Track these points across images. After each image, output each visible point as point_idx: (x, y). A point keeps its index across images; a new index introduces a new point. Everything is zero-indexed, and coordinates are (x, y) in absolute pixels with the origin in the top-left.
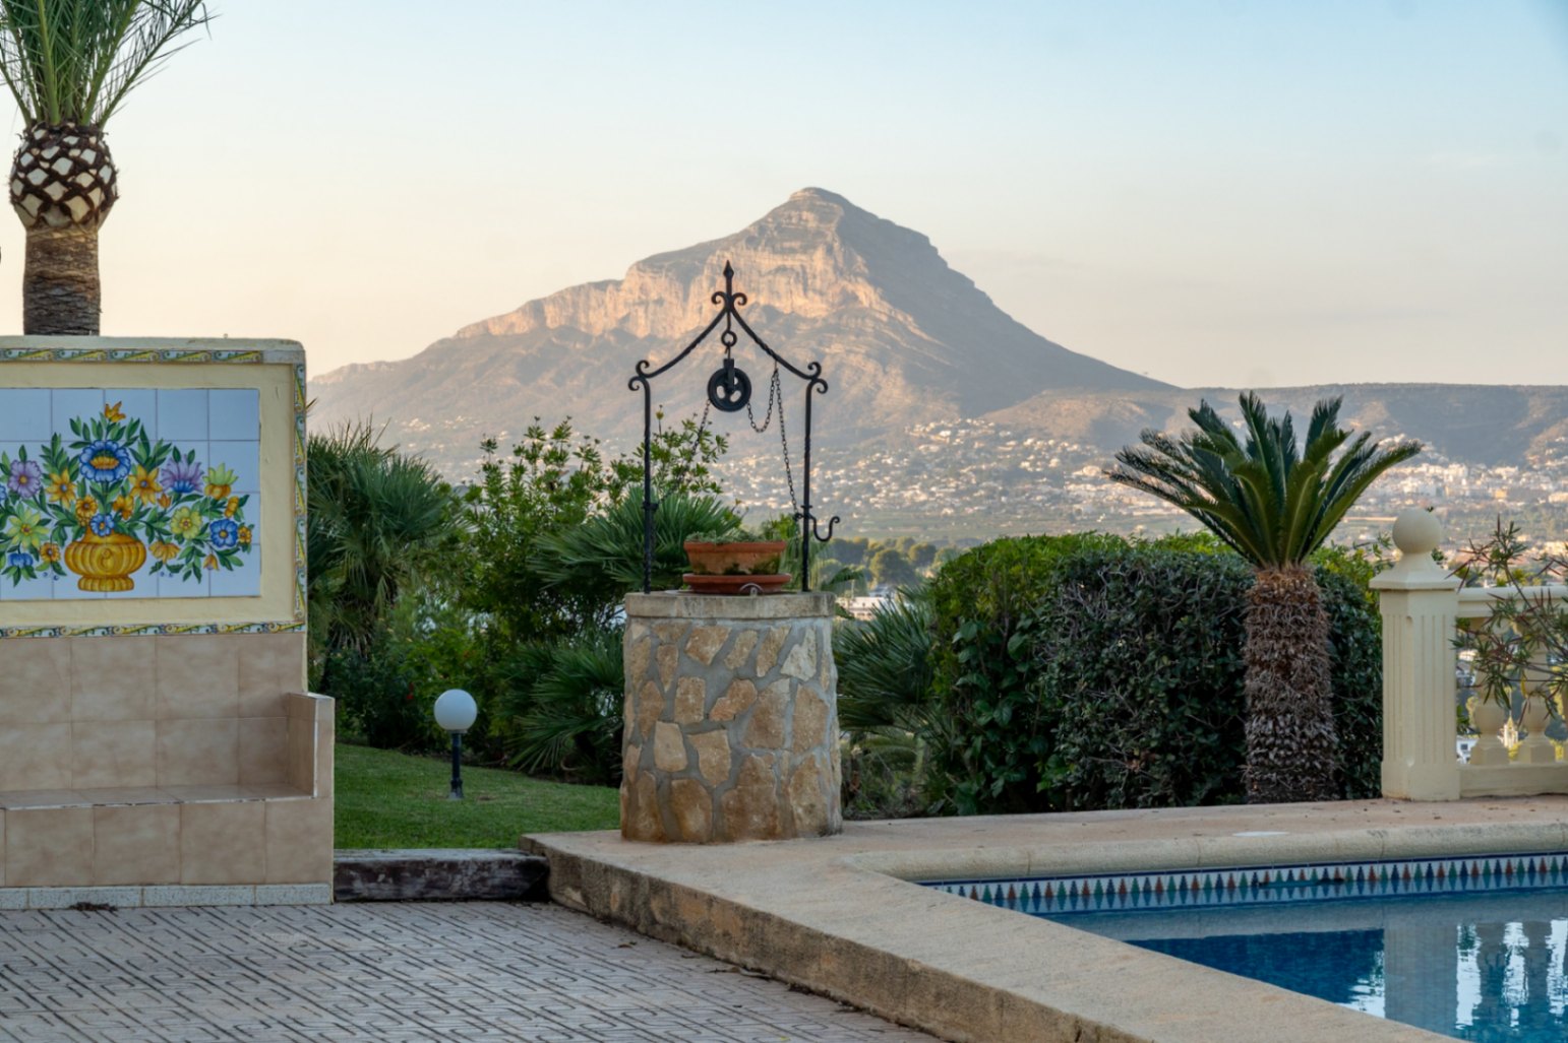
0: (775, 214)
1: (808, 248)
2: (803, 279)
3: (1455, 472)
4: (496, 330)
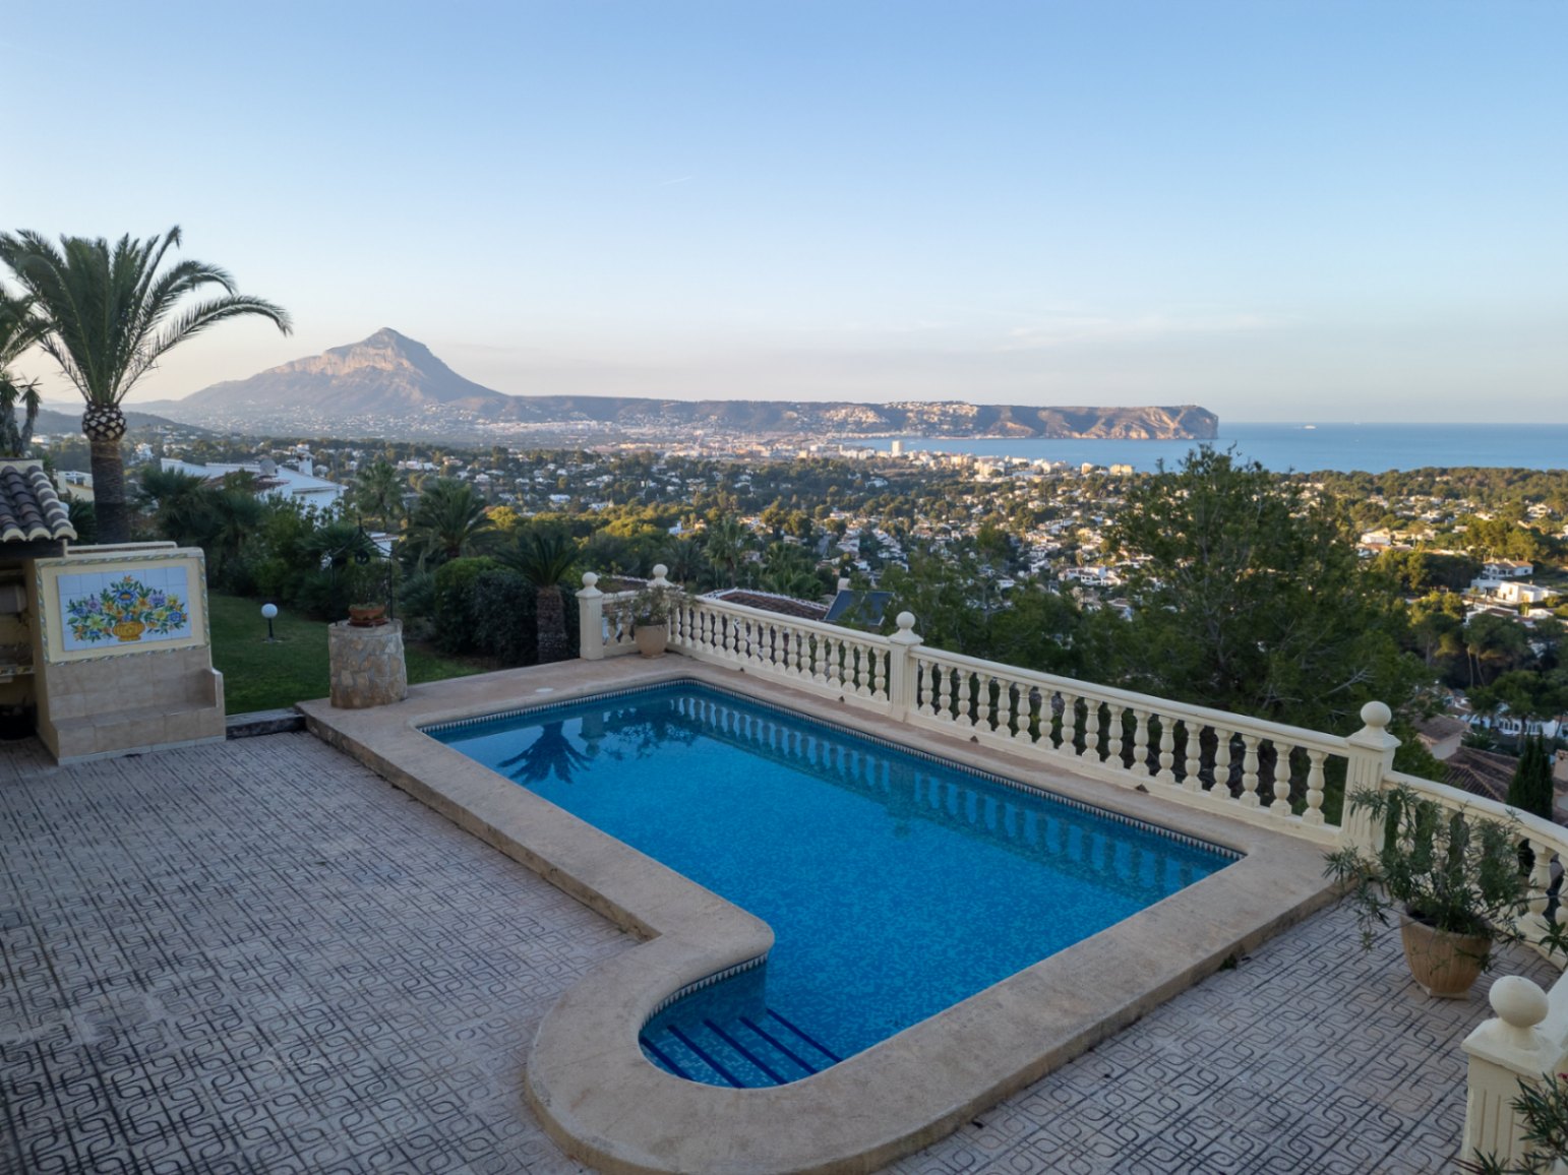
0: (374, 336)
1: (385, 347)
2: (384, 358)
3: (594, 423)
4: (278, 371)
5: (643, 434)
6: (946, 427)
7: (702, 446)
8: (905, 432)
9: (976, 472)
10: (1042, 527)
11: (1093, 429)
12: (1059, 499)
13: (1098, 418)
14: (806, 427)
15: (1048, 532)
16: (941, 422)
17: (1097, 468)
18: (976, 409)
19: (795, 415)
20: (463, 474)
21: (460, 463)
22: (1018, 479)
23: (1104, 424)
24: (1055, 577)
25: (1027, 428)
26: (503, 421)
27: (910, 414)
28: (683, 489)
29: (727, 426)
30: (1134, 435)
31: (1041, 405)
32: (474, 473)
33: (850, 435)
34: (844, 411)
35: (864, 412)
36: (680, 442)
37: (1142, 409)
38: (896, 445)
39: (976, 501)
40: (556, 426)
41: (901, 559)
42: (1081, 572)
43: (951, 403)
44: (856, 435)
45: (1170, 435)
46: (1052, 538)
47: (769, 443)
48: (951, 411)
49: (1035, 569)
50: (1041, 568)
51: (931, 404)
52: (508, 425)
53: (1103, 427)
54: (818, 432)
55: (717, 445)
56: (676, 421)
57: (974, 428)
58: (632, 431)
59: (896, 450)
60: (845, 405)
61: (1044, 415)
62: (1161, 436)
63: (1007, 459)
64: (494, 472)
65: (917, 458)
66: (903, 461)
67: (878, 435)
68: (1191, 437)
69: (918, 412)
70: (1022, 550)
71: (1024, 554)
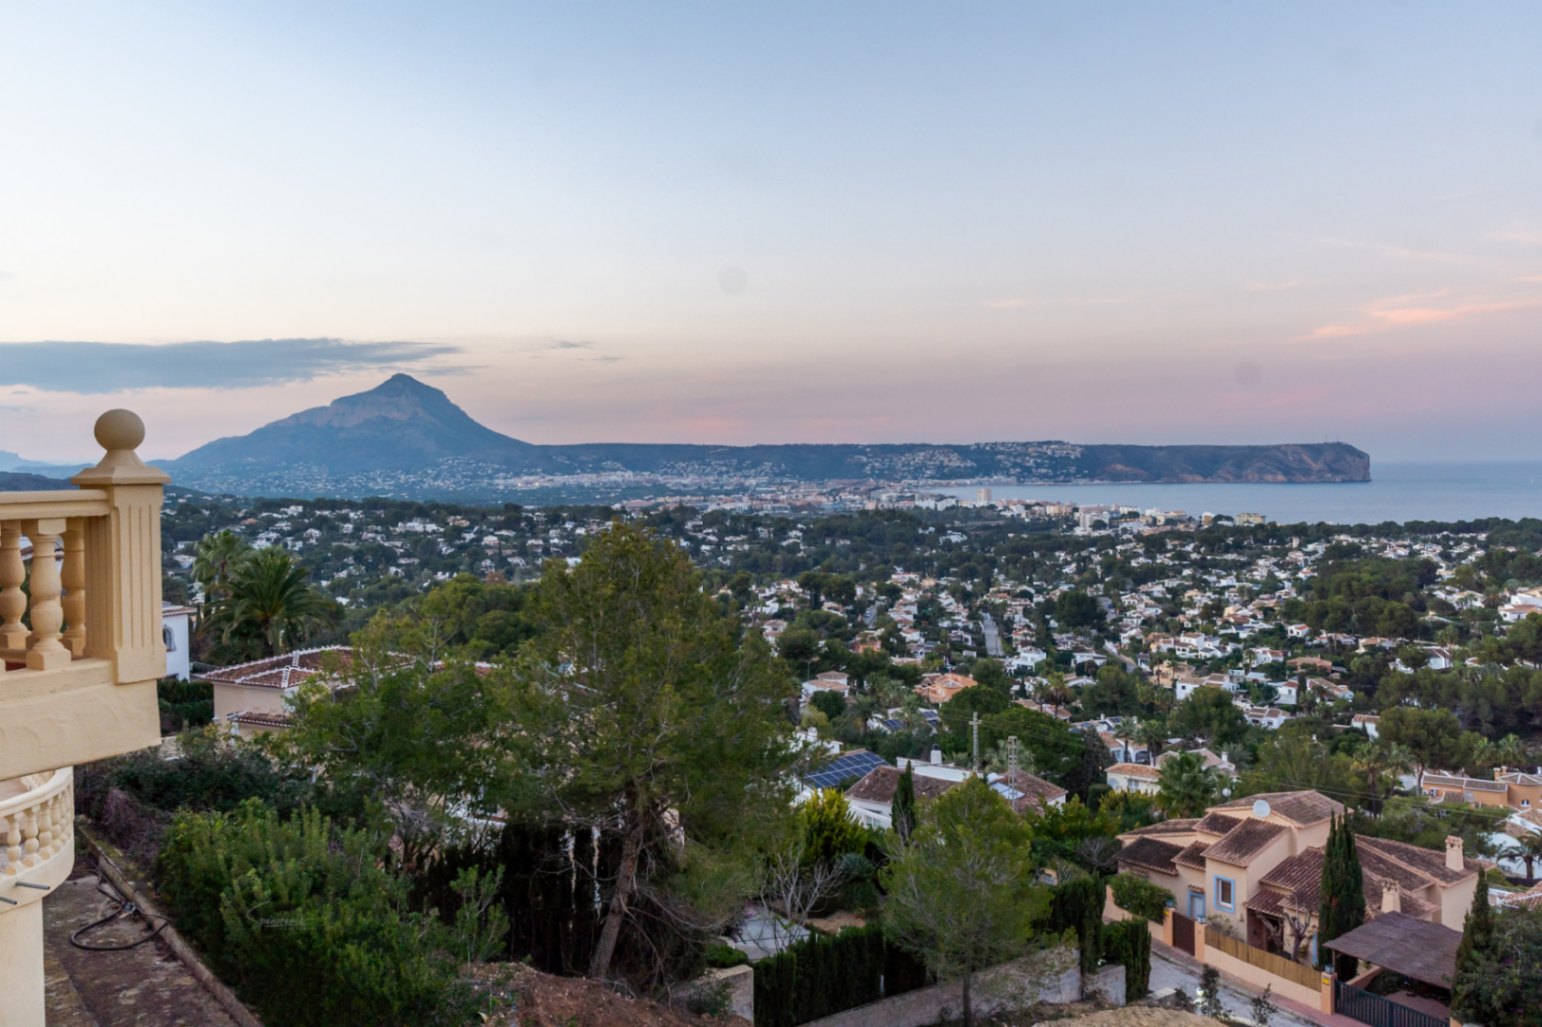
1: (398, 396)
2: (397, 406)
5: (685, 485)
6: (1043, 471)
7: (752, 498)
8: (995, 478)
9: (1077, 524)
10: (1143, 588)
11: (1221, 471)
12: (1169, 555)
13: (1226, 459)
14: (877, 474)
15: (1148, 594)
16: (1038, 466)
17: (1220, 517)
18: (1079, 449)
19: (865, 459)
20: (469, 536)
21: (465, 523)
22: (1125, 531)
23: (1233, 465)
24: (1147, 650)
25: (1140, 472)
26: (526, 474)
27: (1000, 457)
28: (719, 548)
29: (782, 474)
30: (1267, 479)
31: (1155, 443)
32: (481, 534)
33: (930, 482)
34: (922, 454)
35: (946, 455)
36: (728, 493)
37: (1279, 448)
38: (981, 493)
39: (1069, 559)
40: (587, 479)
41: (966, 629)
42: (1177, 643)
43: (1049, 443)
44: (937, 482)
45: (1310, 479)
46: (1152, 602)
47: (834, 493)
48: (1049, 452)
49: (1125, 638)
50: (1132, 638)
51: (1026, 445)
52: (532, 478)
53: (1233, 469)
54: (892, 478)
55: (769, 496)
56: (724, 469)
57: (1078, 472)
58: (672, 482)
59: (982, 499)
60: (924, 447)
61: (1160, 455)
62: (1299, 480)
63: (1113, 508)
64: (504, 533)
65: (1006, 508)
66: (990, 513)
67: (961, 481)
68: (1337, 479)
69: (1010, 454)
70: (1114, 616)
71: (1115, 621)
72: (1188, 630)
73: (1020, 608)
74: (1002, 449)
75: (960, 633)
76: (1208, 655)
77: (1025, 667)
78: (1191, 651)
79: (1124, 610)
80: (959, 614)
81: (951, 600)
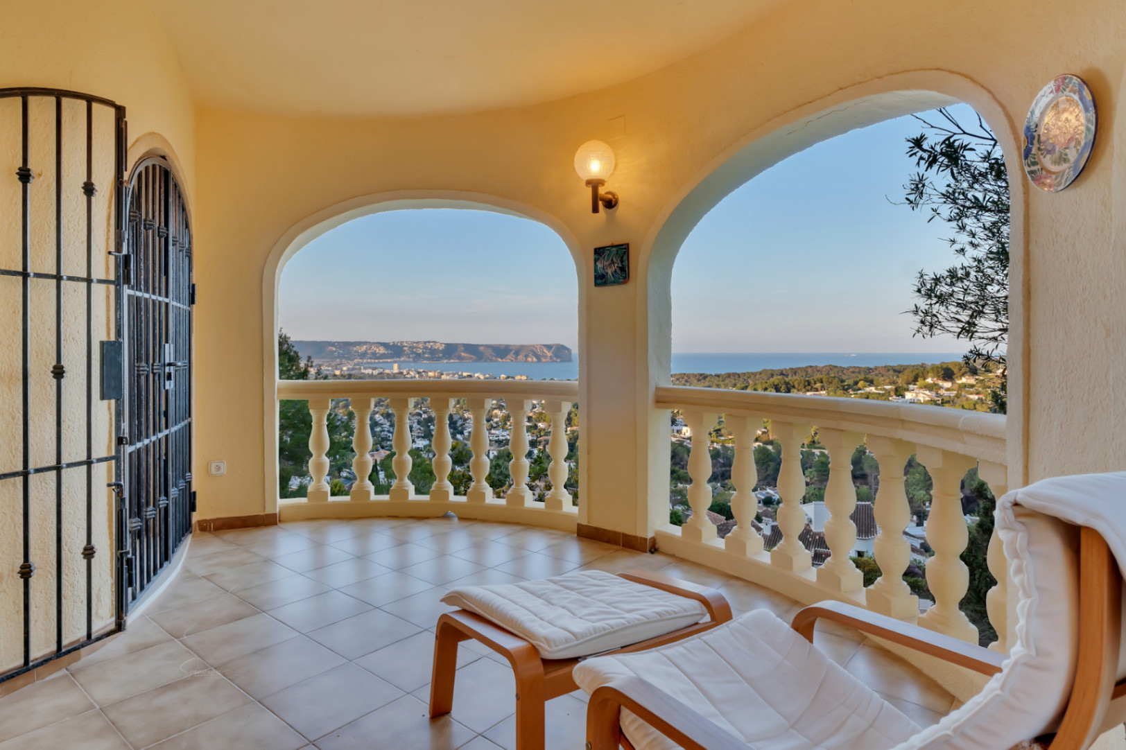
6: (426, 356)
8: (402, 359)
11: (508, 357)
13: (511, 350)
14: (341, 357)
16: (424, 353)
17: (508, 377)
18: (443, 345)
19: (334, 349)
23: (514, 354)
25: (472, 356)
27: (405, 348)
30: (529, 359)
31: (480, 343)
33: (369, 361)
34: (365, 347)
35: (377, 347)
37: (533, 346)
38: (396, 366)
41: (389, 431)
43: (429, 342)
44: (373, 361)
45: (548, 359)
48: (429, 347)
49: (466, 433)
51: (417, 343)
53: (514, 356)
54: (349, 359)
57: (443, 357)
59: (396, 369)
60: (365, 343)
61: (481, 348)
62: (544, 360)
63: (460, 373)
65: (408, 373)
66: (400, 375)
67: (384, 360)
68: (559, 360)
69: (410, 347)
70: (461, 423)
71: (461, 425)
72: (494, 427)
73: (416, 421)
74: (406, 344)
75: (386, 433)
76: (504, 438)
77: (418, 448)
78: (496, 437)
79: (465, 420)
80: (385, 424)
81: (381, 418)
